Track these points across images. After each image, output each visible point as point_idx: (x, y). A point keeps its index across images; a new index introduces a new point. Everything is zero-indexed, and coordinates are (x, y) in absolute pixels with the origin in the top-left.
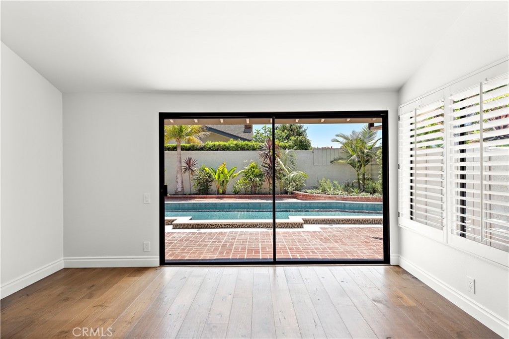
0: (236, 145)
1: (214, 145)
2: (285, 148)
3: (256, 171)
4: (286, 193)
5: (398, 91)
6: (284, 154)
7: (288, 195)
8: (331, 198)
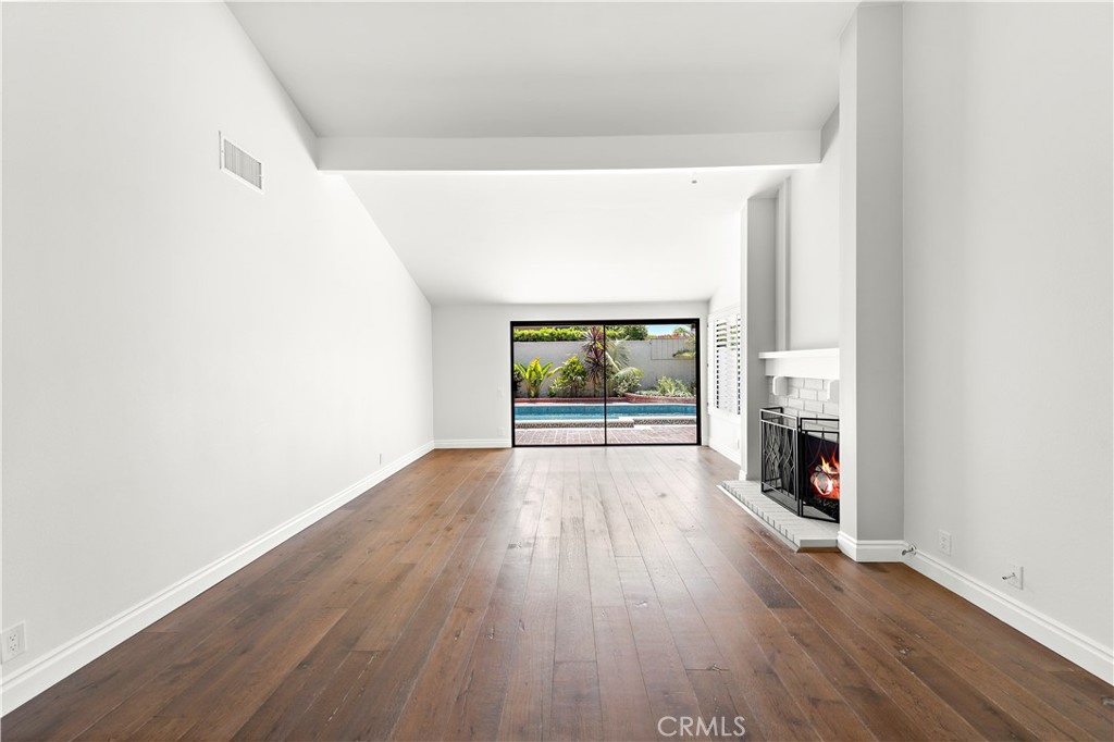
0: (551, 334)
1: (523, 335)
4: (616, 394)
5: (707, 302)
6: (613, 346)
7: (619, 398)
8: (670, 401)
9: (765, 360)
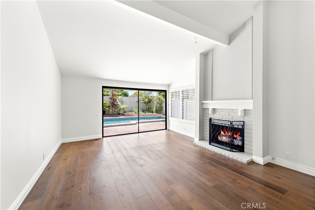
2: (118, 95)
3: (107, 105)
4: (119, 114)
5: (169, 85)
6: (119, 98)
7: (121, 115)
9: (203, 103)
